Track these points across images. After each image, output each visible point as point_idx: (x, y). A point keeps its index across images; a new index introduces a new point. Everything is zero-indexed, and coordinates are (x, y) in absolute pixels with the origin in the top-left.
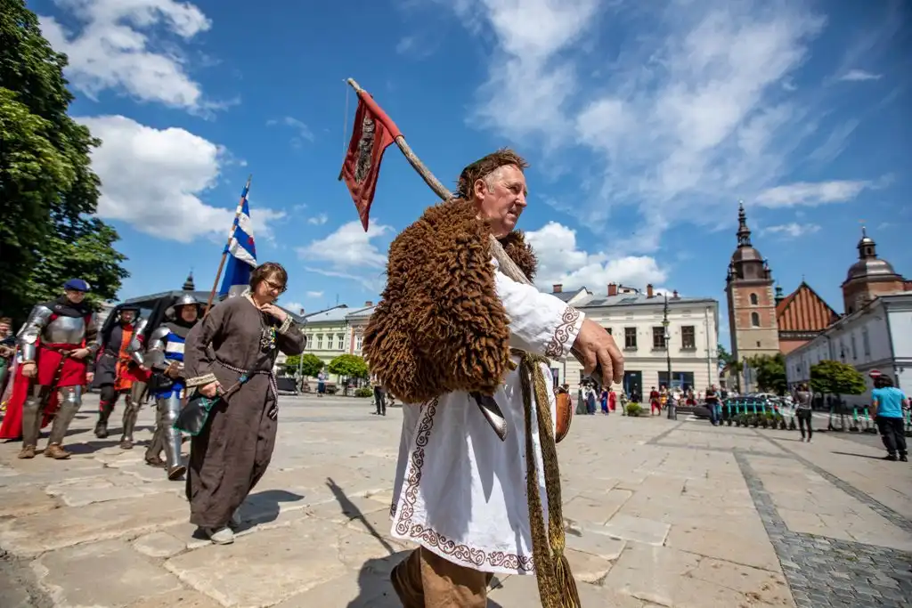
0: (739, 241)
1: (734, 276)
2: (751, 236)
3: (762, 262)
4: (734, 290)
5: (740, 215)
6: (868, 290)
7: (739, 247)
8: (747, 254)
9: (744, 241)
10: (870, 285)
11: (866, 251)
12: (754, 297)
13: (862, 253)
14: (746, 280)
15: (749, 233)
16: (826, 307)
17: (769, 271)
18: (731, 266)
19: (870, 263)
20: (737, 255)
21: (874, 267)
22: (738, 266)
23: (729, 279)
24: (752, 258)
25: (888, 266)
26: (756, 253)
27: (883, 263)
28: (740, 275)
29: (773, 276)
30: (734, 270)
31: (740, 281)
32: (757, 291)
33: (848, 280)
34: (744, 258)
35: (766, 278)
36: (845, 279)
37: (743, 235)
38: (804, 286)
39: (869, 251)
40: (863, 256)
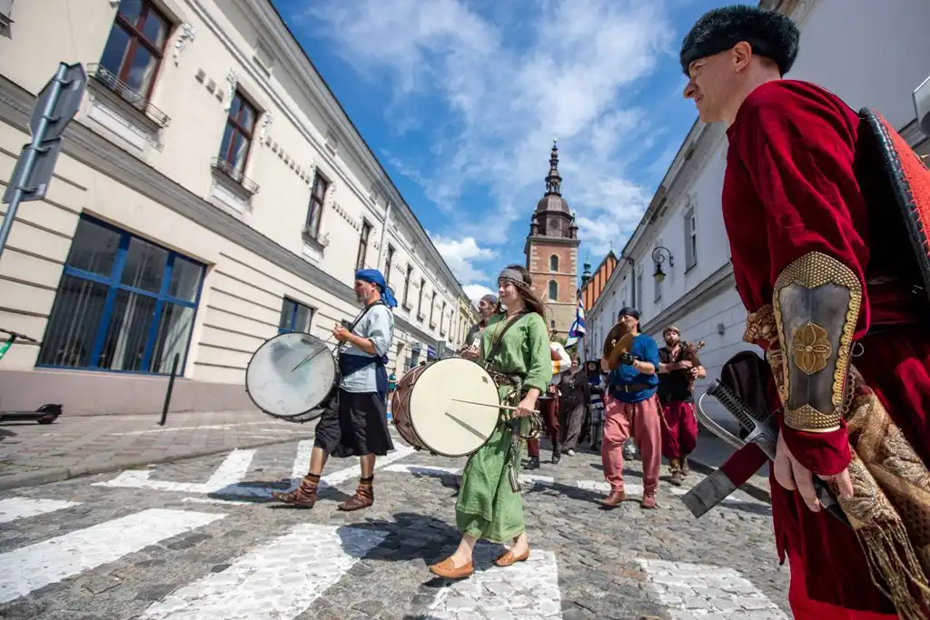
0: (547, 187)
1: (536, 230)
2: (562, 184)
3: (569, 216)
4: (533, 248)
5: (553, 156)
7: (547, 195)
8: (554, 204)
9: (553, 190)
12: (554, 258)
14: (548, 237)
15: (560, 178)
17: (577, 228)
18: (534, 217)
20: (543, 204)
22: (542, 218)
24: (558, 209)
26: (564, 205)
30: (535, 221)
31: (540, 236)
32: (559, 253)
34: (549, 209)
35: (571, 237)
37: (552, 180)
38: (611, 254)
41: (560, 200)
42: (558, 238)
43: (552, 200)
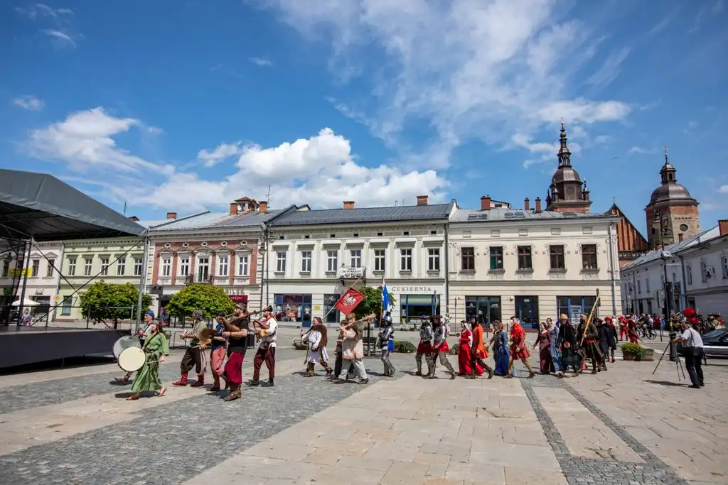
0: (560, 161)
1: (556, 197)
2: (571, 157)
3: (581, 183)
5: (562, 136)
6: (669, 213)
8: (569, 175)
9: (565, 162)
10: (671, 208)
11: (667, 176)
13: (664, 177)
14: (567, 201)
15: (569, 154)
16: (633, 228)
17: (588, 192)
18: (552, 186)
19: (672, 188)
20: (559, 176)
21: (675, 191)
22: (559, 185)
23: (550, 200)
24: (573, 179)
25: (685, 192)
26: (576, 175)
27: (681, 188)
28: (562, 196)
29: (591, 197)
30: (556, 191)
31: (560, 201)
33: (650, 204)
34: (565, 179)
35: (584, 199)
36: (648, 203)
37: (564, 156)
38: (615, 208)
39: (671, 177)
40: (664, 182)
41: (572, 172)
42: (573, 201)
43: (566, 171)
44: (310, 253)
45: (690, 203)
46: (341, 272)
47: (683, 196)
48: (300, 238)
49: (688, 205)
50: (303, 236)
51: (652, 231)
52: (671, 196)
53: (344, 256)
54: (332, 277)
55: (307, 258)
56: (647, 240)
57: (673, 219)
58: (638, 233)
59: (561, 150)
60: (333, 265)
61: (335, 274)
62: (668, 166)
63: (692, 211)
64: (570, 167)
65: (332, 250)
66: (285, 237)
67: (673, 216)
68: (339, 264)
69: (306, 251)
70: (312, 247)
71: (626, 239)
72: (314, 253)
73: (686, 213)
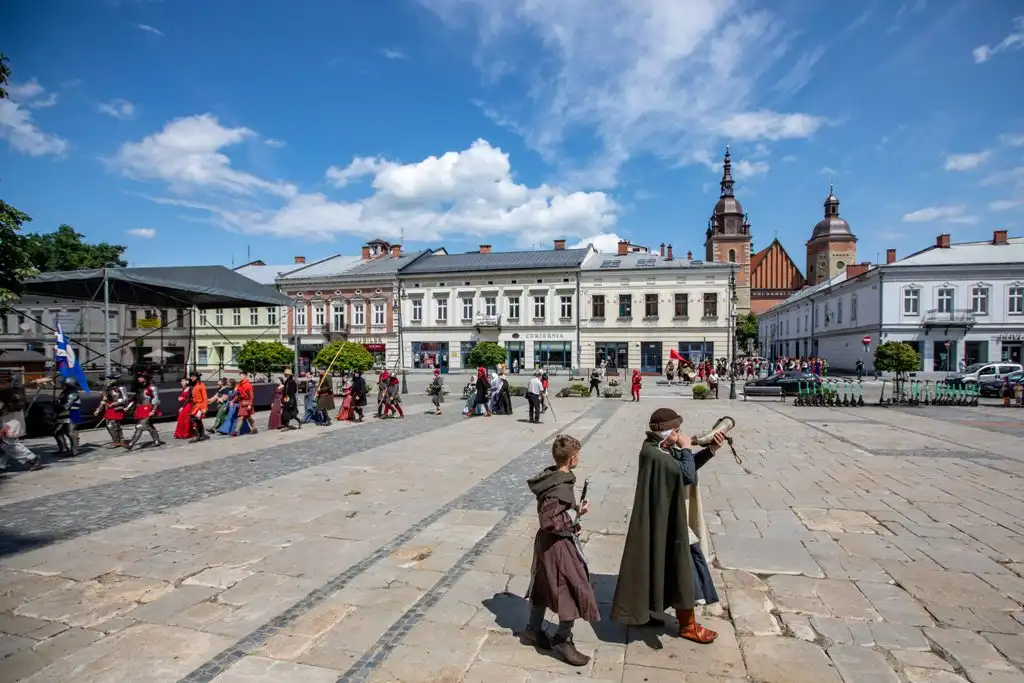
0: (723, 190)
1: (716, 230)
2: (734, 186)
3: (742, 216)
4: (715, 245)
5: (726, 162)
6: (828, 249)
7: (722, 198)
8: (730, 206)
9: (728, 193)
10: (831, 244)
11: (831, 209)
12: (732, 252)
13: (827, 210)
14: (727, 235)
15: (733, 182)
16: (792, 265)
17: (749, 226)
18: (712, 219)
19: (833, 222)
20: (720, 207)
21: (836, 226)
22: (720, 218)
23: (710, 234)
24: (735, 211)
25: (846, 227)
26: (738, 205)
27: (842, 223)
28: (722, 230)
29: (752, 231)
30: (716, 224)
31: (720, 235)
32: (735, 247)
33: (812, 240)
34: (726, 211)
35: (745, 233)
36: (810, 237)
37: (727, 184)
38: (776, 243)
39: (834, 211)
40: (828, 216)
41: (733, 203)
42: (734, 235)
43: (728, 203)
44: (445, 301)
45: (850, 239)
46: (476, 320)
47: (844, 231)
48: (435, 286)
49: (848, 240)
50: (438, 284)
51: (811, 268)
52: (832, 231)
53: (479, 304)
54: (468, 325)
55: (443, 306)
56: (805, 276)
57: (831, 256)
58: (797, 270)
59: (725, 178)
60: (468, 313)
61: (471, 321)
62: (832, 198)
63: (851, 248)
64: (733, 197)
65: (467, 298)
66: (420, 284)
67: (832, 253)
68: (475, 311)
69: (442, 299)
70: (447, 294)
71: (785, 276)
72: (449, 300)
73: (845, 250)
